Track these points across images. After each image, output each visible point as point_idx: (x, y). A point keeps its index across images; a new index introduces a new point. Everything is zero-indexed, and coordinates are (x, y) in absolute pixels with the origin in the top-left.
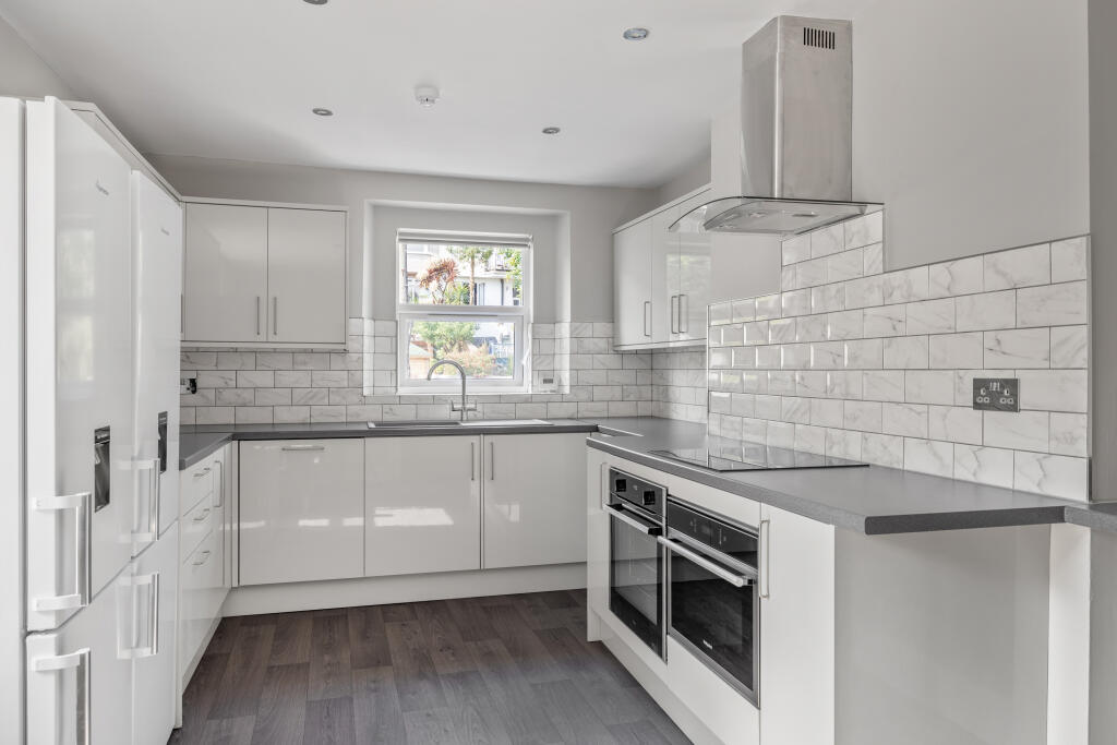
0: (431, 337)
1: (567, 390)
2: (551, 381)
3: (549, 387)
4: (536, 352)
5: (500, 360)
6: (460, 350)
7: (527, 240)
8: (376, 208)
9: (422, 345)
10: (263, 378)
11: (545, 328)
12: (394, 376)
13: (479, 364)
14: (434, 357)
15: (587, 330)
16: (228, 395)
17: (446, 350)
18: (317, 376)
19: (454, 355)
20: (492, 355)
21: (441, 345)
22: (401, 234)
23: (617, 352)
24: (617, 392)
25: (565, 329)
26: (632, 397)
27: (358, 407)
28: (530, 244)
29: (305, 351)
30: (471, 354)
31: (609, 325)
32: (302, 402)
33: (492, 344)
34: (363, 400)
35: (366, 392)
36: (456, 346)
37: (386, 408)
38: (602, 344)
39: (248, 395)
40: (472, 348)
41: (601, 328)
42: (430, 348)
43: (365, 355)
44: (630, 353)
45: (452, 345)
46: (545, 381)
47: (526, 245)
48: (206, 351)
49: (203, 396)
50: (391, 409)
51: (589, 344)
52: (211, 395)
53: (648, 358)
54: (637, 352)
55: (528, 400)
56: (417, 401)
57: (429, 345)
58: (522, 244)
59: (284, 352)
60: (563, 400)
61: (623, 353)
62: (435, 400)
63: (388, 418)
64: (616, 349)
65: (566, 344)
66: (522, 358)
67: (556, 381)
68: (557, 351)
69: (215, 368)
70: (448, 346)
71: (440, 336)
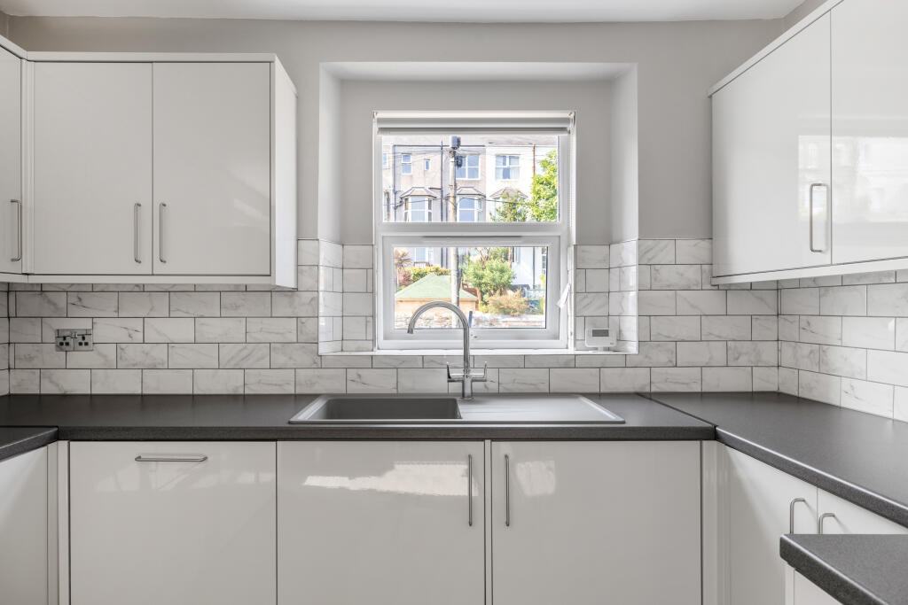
0: (480, 285)
1: (632, 348)
2: (605, 333)
3: (602, 342)
4: (581, 287)
5: (532, 302)
6: (501, 294)
7: (567, 120)
8: (347, 85)
9: (473, 292)
10: (180, 329)
11: (595, 253)
12: (370, 325)
13: (514, 306)
14: (482, 300)
15: (665, 251)
16: (133, 353)
17: (491, 295)
18: (254, 325)
19: (497, 297)
20: (525, 298)
21: (487, 291)
22: (380, 121)
23: (717, 287)
24: (718, 353)
25: (629, 251)
26: (743, 360)
27: (310, 372)
28: (570, 126)
29: (236, 290)
30: (509, 298)
31: (705, 244)
32: (232, 365)
33: (526, 289)
34: (319, 362)
35: (324, 349)
36: (498, 292)
37: (352, 374)
38: (692, 274)
39: (159, 353)
40: (510, 292)
41: (690, 249)
42: (479, 294)
43: (321, 294)
44: (740, 288)
45: (495, 291)
46: (596, 333)
47: (563, 129)
48: (105, 290)
49: (100, 354)
50: (359, 376)
51: (668, 275)
52: (110, 351)
53: (770, 297)
54: (751, 287)
55: (570, 363)
56: (398, 364)
57: (478, 292)
58: (559, 128)
59: (207, 290)
60: (627, 363)
61: (728, 289)
62: (426, 363)
63: (355, 389)
64: (719, 283)
65: (632, 277)
66: (558, 297)
67: (613, 334)
68: (614, 287)
69: (116, 315)
70: (492, 291)
71: (486, 284)
